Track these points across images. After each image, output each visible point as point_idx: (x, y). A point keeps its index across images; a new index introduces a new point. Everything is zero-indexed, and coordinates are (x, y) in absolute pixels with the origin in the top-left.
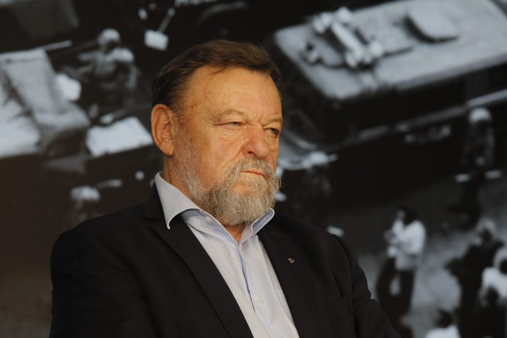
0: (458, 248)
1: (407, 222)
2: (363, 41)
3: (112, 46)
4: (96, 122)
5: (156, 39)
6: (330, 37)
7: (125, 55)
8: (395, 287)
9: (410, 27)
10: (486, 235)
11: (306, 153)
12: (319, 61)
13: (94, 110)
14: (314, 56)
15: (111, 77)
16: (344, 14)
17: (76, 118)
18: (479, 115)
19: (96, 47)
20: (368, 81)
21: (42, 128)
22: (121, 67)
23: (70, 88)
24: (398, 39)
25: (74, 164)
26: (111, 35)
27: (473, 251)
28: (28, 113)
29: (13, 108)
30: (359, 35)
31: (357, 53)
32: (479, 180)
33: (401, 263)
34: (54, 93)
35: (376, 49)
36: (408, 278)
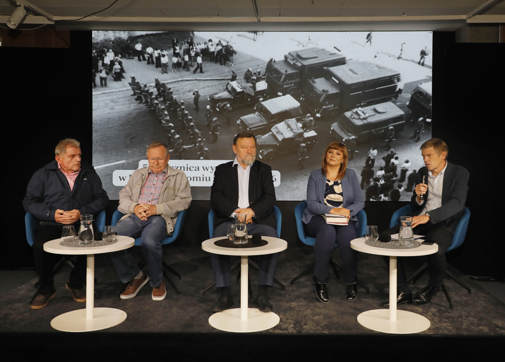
0: (385, 154)
1: (373, 150)
2: (364, 114)
3: (309, 117)
4: (305, 131)
5: (318, 115)
6: (357, 113)
7: (312, 118)
8: (370, 162)
9: (375, 110)
10: (392, 152)
11: (351, 136)
12: (354, 118)
13: (305, 129)
14: (353, 117)
15: (309, 123)
16: (360, 108)
18: (391, 128)
19: (306, 117)
20: (365, 121)
21: (294, 133)
22: (311, 121)
23: (300, 125)
24: (372, 113)
25: (301, 139)
26: (309, 115)
27: (389, 155)
28: (292, 130)
29: (289, 129)
30: (363, 112)
31: (363, 116)
32: (391, 141)
33: (372, 158)
34: (297, 126)
35: (367, 115)
36: (373, 161)
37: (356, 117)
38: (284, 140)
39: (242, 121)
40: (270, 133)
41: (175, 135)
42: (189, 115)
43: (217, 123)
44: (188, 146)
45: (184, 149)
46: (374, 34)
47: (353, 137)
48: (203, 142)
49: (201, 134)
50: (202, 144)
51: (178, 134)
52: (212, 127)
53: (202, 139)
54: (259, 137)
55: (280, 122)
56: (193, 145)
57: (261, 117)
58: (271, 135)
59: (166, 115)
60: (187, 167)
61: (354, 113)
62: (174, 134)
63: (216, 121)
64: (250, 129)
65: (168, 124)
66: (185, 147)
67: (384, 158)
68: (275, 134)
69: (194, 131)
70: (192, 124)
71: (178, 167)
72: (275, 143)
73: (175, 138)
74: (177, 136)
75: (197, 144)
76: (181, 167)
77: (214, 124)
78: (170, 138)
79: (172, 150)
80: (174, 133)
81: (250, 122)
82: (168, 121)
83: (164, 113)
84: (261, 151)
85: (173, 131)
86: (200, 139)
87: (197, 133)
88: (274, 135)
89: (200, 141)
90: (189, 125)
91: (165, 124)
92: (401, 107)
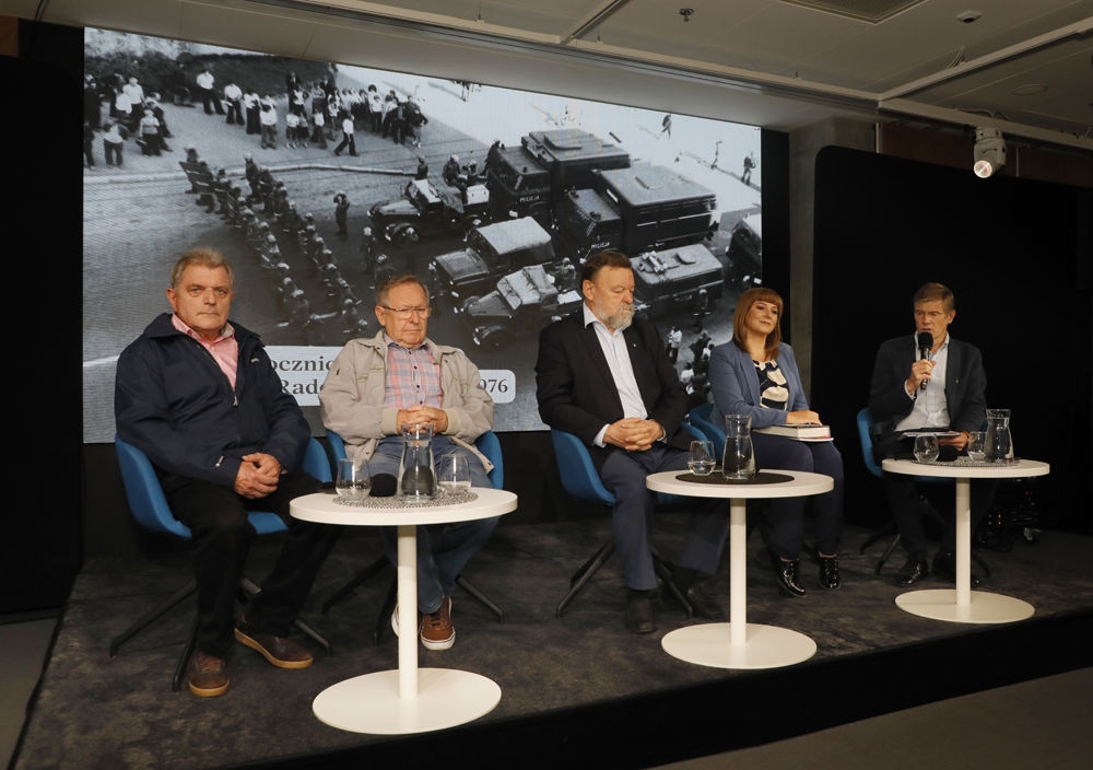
0: (694, 340)
1: (676, 331)
2: (661, 264)
3: (567, 263)
4: (561, 292)
5: (582, 261)
6: (648, 261)
7: (572, 267)
8: (671, 354)
9: (678, 258)
10: (704, 335)
11: (640, 304)
12: (644, 270)
13: (560, 287)
14: (642, 268)
15: (567, 275)
16: (653, 253)
17: (554, 290)
18: (703, 291)
19: (561, 264)
20: (662, 278)
21: (541, 294)
22: (570, 271)
23: (552, 279)
24: (674, 263)
25: (553, 307)
26: (567, 259)
27: (700, 340)
28: (536, 288)
29: (531, 286)
30: (659, 260)
31: (658, 267)
32: (702, 315)
33: (673, 346)
34: (546, 281)
35: (665, 266)
36: (676, 351)
37: (648, 268)
38: (522, 307)
39: (438, 266)
40: (496, 292)
41: (293, 290)
42: (325, 246)
43: (387, 267)
44: (324, 316)
45: (315, 322)
46: (674, 118)
47: (643, 306)
48: (356, 306)
49: (352, 289)
50: (355, 311)
51: (299, 288)
52: (376, 276)
53: (355, 301)
54: (473, 300)
55: (514, 271)
56: (333, 314)
57: (477, 259)
58: (497, 296)
59: (272, 244)
60: (322, 363)
61: (644, 260)
62: (290, 287)
63: (384, 262)
64: (455, 282)
65: (276, 264)
66: (317, 317)
67: (692, 347)
68: (505, 294)
69: (338, 283)
70: (331, 266)
71: (300, 362)
72: (505, 313)
73: (292, 297)
74: (298, 292)
75: (344, 312)
76: (307, 363)
77: (379, 269)
78: (280, 296)
79: (286, 324)
80: (290, 284)
81: (455, 268)
82: (276, 258)
83: (267, 239)
84: (477, 330)
85: (287, 280)
86: (350, 301)
87: (342, 287)
88: (501, 297)
89: (350, 305)
90: (325, 268)
91: (269, 264)
92: (717, 255)
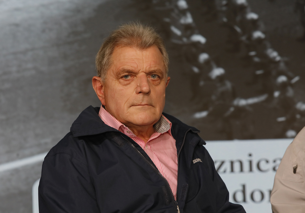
41: (210, 69)
42: (248, 9)
44: (251, 101)
45: (240, 110)
48: (292, 86)
49: (287, 63)
50: (290, 92)
51: (219, 66)
53: (290, 78)
56: (263, 98)
59: (183, 12)
60: (251, 163)
62: (207, 66)
65: (189, 37)
66: (243, 102)
69: (266, 56)
70: (258, 34)
71: (223, 163)
73: (209, 79)
74: (217, 72)
75: (277, 94)
76: (232, 163)
78: (195, 78)
79: (204, 114)
80: (207, 62)
82: (188, 30)
83: (177, 7)
85: (204, 57)
86: (282, 79)
87: (272, 61)
89: (283, 87)
90: (250, 37)
91: (180, 38)
